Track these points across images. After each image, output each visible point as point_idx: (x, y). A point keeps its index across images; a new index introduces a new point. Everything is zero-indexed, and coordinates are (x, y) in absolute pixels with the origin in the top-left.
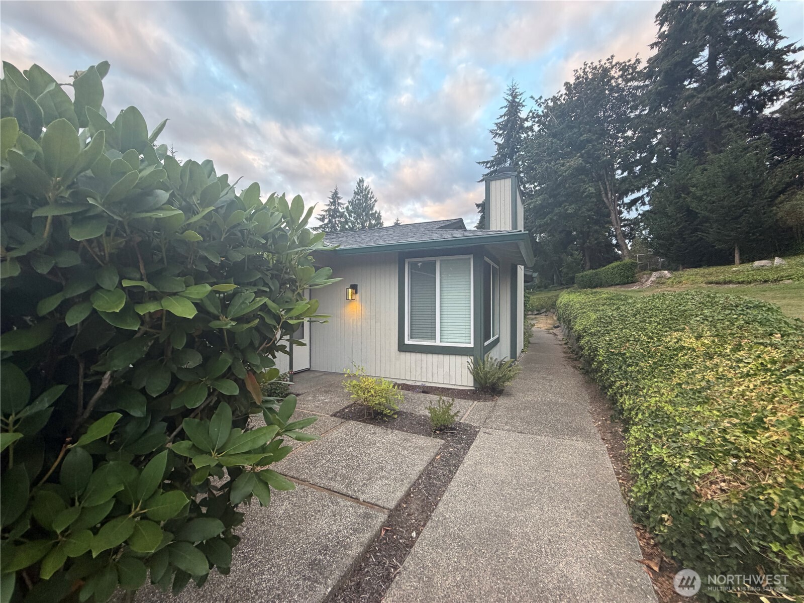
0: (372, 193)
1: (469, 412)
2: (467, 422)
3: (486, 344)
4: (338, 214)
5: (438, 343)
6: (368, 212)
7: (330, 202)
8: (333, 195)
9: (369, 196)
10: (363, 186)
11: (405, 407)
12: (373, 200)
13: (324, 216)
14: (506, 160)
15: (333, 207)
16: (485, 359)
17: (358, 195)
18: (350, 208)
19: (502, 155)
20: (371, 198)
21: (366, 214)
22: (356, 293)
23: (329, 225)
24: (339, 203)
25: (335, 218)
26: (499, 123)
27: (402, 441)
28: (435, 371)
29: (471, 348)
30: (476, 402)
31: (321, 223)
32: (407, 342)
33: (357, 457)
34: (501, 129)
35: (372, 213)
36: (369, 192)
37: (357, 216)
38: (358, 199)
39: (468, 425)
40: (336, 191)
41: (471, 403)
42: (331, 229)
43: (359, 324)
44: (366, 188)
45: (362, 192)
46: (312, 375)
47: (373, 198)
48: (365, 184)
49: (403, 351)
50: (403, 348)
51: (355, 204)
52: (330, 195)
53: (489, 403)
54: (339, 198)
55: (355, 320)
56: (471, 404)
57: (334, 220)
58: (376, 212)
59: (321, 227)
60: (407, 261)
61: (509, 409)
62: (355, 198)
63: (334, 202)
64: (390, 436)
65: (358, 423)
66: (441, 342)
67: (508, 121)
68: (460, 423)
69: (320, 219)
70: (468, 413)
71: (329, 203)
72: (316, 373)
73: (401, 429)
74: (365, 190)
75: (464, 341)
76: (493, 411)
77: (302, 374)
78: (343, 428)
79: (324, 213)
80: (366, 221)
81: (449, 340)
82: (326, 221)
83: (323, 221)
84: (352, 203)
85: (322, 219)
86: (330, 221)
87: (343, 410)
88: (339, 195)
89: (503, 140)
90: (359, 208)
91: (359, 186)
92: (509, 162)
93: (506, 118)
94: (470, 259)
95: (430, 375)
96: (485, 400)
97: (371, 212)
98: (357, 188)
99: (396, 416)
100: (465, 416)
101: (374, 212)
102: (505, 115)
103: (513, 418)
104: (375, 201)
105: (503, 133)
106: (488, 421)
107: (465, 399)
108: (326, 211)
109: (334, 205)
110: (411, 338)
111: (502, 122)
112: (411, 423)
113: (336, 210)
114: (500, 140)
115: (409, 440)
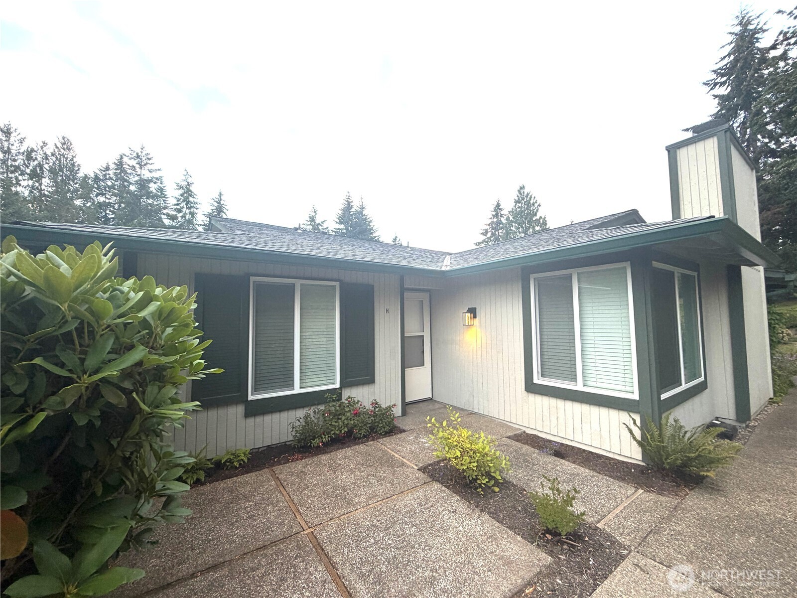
0: (535, 197)
1: (620, 508)
2: (607, 529)
3: (664, 396)
4: (501, 226)
5: (579, 387)
6: (531, 219)
7: (493, 215)
8: (495, 208)
9: (531, 202)
10: (524, 193)
11: (516, 476)
12: (536, 205)
13: (487, 230)
14: (736, 113)
15: (495, 220)
16: (663, 421)
17: (519, 203)
18: (511, 218)
19: (728, 110)
20: (533, 204)
21: (529, 221)
22: (475, 317)
23: (492, 239)
24: (501, 214)
25: (498, 230)
26: (719, 69)
27: (484, 538)
28: (578, 425)
29: (634, 401)
30: (641, 491)
31: (484, 237)
32: (536, 381)
33: (413, 547)
34: (722, 75)
35: (537, 219)
36: (531, 197)
37: (519, 225)
38: (519, 207)
39: (609, 537)
40: (498, 203)
41: (631, 490)
42: (495, 242)
43: (479, 353)
44: (528, 194)
45: (523, 199)
46: (431, 407)
47: (536, 203)
48: (526, 191)
49: (532, 392)
50: (531, 387)
51: (516, 213)
52: (492, 208)
53: (666, 501)
54: (501, 210)
55: (475, 349)
56: (630, 492)
57: (497, 233)
58: (541, 217)
59: (484, 241)
60: (532, 277)
61: (705, 523)
62: (515, 206)
63: (497, 214)
64: (473, 522)
65: (444, 488)
66: (584, 385)
67: (736, 60)
68: (597, 528)
69: (483, 234)
70: (617, 511)
71: (491, 216)
72: (436, 404)
73: (494, 515)
74: (527, 197)
75: (622, 388)
76: (669, 519)
77: (421, 405)
78: (420, 493)
79: (488, 227)
80: (529, 229)
81: (599, 385)
82: (489, 235)
83: (486, 236)
84: (512, 212)
85: (485, 234)
86: (493, 235)
87: (439, 462)
88: (501, 207)
89: (729, 88)
90: (522, 217)
91: (520, 193)
92: (743, 115)
93: (732, 57)
94: (625, 268)
95: (570, 430)
96: (660, 492)
97: (534, 219)
98: (518, 196)
99: (497, 489)
100: (611, 516)
101: (538, 217)
102: (729, 55)
103: (709, 547)
104: (539, 205)
105: (728, 79)
106: (651, 538)
107: (624, 480)
108: (489, 225)
109: (497, 218)
110: (542, 376)
111: (726, 65)
112: (514, 507)
113: (500, 222)
114: (723, 91)
115: (496, 539)
